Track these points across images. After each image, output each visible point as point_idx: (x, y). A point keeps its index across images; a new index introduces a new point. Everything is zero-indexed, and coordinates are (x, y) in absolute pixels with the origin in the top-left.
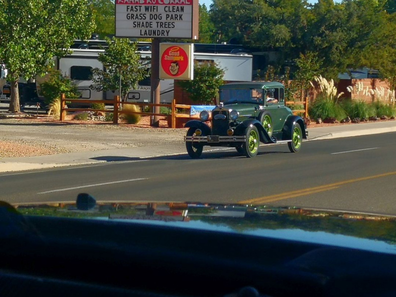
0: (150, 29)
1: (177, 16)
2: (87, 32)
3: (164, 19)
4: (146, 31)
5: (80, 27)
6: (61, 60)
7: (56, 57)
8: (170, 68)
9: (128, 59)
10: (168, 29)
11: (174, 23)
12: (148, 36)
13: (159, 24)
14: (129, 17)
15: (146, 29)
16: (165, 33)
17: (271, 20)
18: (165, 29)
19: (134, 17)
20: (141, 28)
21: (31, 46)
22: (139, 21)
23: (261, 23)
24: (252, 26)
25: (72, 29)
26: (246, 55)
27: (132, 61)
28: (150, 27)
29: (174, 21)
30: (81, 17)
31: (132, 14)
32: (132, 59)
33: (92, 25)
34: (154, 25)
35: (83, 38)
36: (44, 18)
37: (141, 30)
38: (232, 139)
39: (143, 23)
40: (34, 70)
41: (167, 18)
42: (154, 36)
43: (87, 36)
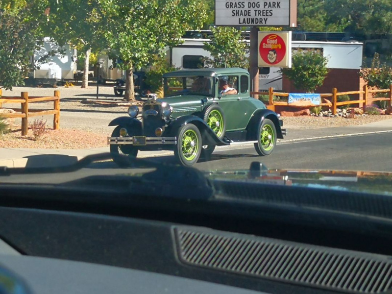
0: (249, 17)
1: (275, 4)
2: (198, 22)
3: (262, 8)
4: (244, 19)
5: (191, 17)
6: (174, 49)
7: (168, 46)
8: (268, 56)
9: (232, 47)
10: (266, 17)
11: (271, 10)
12: (247, 24)
13: (257, 12)
14: (228, 5)
15: (244, 17)
16: (263, 22)
17: (383, 8)
18: (263, 17)
19: (233, 6)
20: (239, 17)
21: (143, 36)
22: (238, 9)
23: (372, 11)
24: (363, 13)
25: (184, 19)
26: (357, 43)
27: (236, 50)
28: (249, 15)
29: (272, 9)
30: (192, 8)
31: (231, 3)
32: (236, 47)
33: (203, 15)
34: (252, 13)
35: (195, 28)
36: (154, 9)
37: (240, 19)
38: (160, 141)
39: (241, 11)
40: (146, 59)
41: (265, 6)
42: (253, 24)
43: (199, 26)
